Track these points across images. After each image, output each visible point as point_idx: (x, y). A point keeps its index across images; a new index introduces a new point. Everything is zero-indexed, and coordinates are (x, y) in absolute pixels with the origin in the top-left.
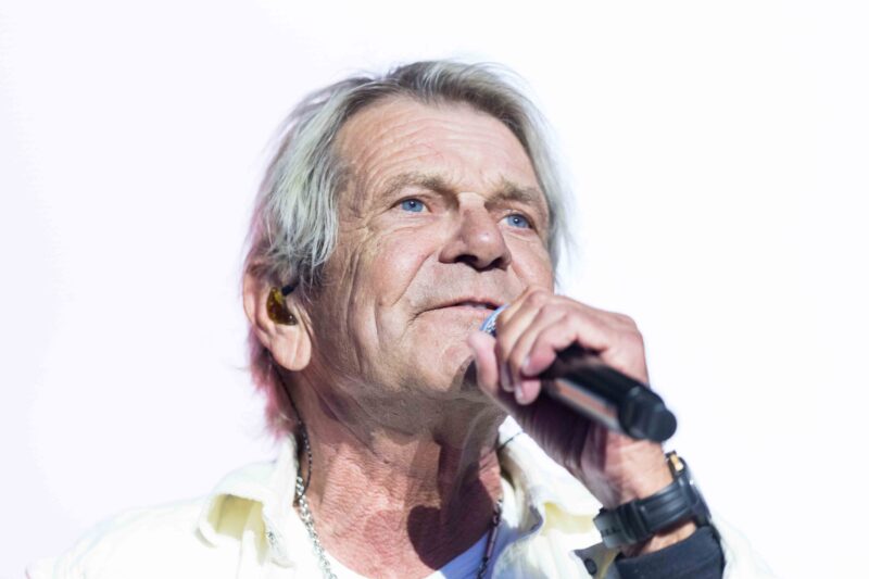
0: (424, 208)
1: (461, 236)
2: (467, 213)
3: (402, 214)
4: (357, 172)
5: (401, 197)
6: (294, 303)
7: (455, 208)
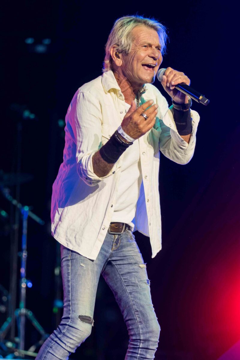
0: (147, 47)
1: (153, 53)
2: (154, 49)
3: (144, 47)
4: (136, 39)
5: (144, 45)
6: (120, 55)
7: (151, 48)
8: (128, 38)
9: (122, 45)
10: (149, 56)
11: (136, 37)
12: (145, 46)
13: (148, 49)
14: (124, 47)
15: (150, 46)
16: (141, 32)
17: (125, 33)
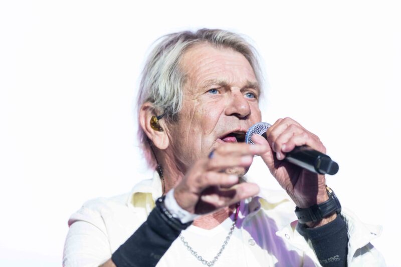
0: (218, 92)
1: (234, 105)
2: (235, 95)
4: (191, 76)
5: (209, 89)
6: (162, 123)
7: (229, 92)
8: (172, 77)
9: (160, 98)
10: (226, 115)
11: (189, 72)
12: (214, 91)
13: (222, 96)
14: (165, 100)
15: (226, 87)
16: (201, 60)
17: (165, 68)
